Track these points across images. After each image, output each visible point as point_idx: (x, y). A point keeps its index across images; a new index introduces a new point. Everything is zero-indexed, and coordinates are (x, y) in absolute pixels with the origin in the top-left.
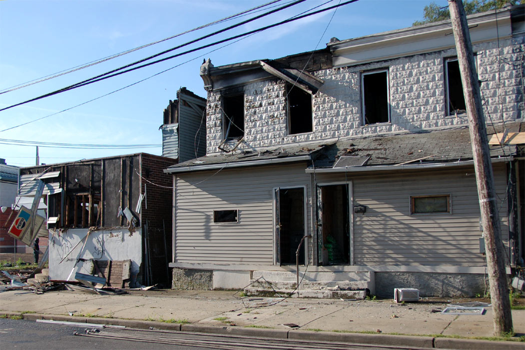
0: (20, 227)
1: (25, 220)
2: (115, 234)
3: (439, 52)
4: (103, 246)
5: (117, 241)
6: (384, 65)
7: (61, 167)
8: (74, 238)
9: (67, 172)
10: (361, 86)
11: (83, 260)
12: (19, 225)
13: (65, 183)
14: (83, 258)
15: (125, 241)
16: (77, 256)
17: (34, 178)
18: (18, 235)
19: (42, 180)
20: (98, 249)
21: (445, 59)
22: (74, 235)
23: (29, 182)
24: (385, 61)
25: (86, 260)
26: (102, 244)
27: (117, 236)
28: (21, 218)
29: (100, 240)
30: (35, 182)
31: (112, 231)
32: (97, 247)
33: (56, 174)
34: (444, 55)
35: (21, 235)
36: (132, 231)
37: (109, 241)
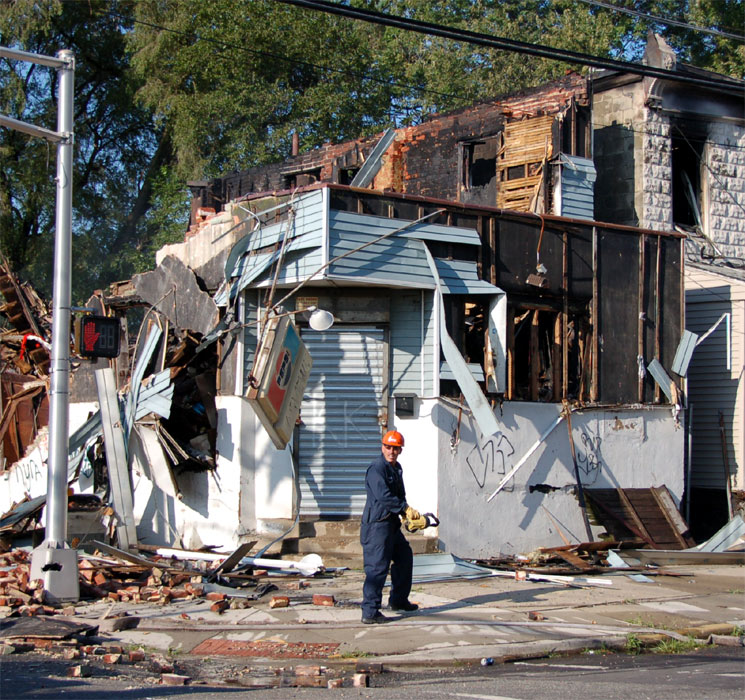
2: (626, 422)
4: (598, 453)
5: (629, 439)
8: (517, 427)
11: (545, 489)
13: (493, 267)
14: (546, 482)
15: (649, 440)
16: (527, 478)
17: (391, 232)
20: (586, 458)
22: (517, 418)
23: (375, 239)
25: (554, 489)
26: (595, 446)
27: (632, 426)
29: (591, 436)
30: (390, 242)
31: (619, 415)
32: (584, 452)
37: (612, 437)
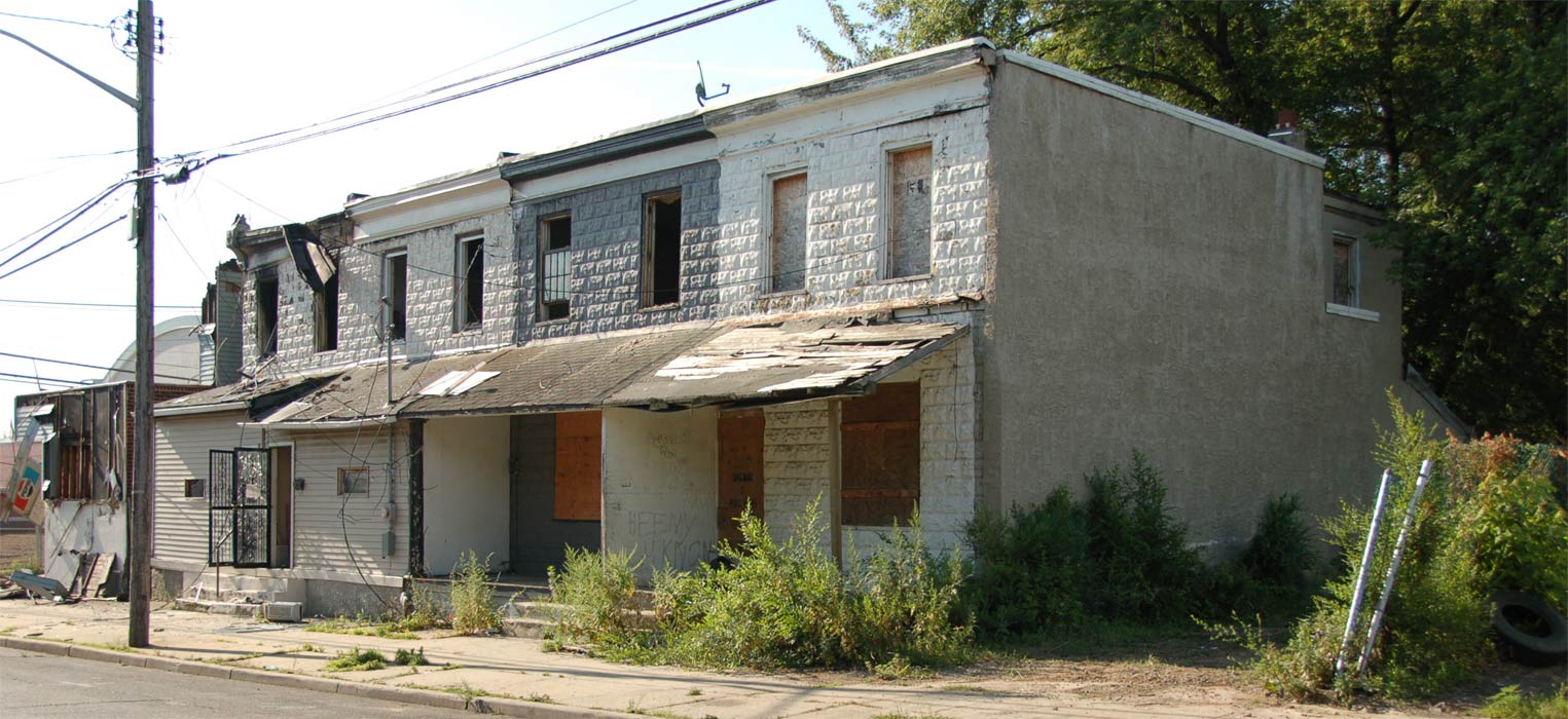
0: (26, 495)
1: (32, 484)
2: (104, 511)
3: (451, 225)
4: (92, 530)
6: (403, 242)
7: (54, 397)
9: (62, 401)
10: (382, 277)
11: (75, 552)
12: (24, 492)
13: (59, 424)
14: (75, 549)
17: (29, 414)
18: (23, 509)
19: (37, 418)
20: (88, 535)
21: (458, 238)
24: (403, 237)
25: (78, 553)
26: (92, 526)
27: (105, 514)
28: (26, 480)
29: (90, 520)
30: (30, 420)
31: (101, 507)
32: (87, 531)
33: (47, 409)
34: (457, 230)
35: (27, 508)
36: (114, 507)
37: (98, 521)
